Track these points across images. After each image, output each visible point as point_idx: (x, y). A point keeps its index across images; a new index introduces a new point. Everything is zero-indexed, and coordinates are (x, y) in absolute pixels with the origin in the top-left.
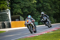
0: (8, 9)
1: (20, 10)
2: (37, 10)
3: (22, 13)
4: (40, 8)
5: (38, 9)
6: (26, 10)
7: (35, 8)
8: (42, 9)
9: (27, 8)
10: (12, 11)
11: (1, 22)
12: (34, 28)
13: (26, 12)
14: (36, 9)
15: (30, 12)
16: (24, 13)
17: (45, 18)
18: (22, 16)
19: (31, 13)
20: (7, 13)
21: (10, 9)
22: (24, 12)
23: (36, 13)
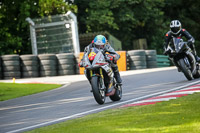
0: (69, 12)
1: (111, 13)
2: (167, 14)
3: (116, 27)
4: (175, 9)
5: (171, 11)
6: (129, 16)
7: (158, 7)
8: (183, 10)
9: (133, 7)
10: (82, 19)
11: (48, 54)
12: (111, 86)
13: (130, 22)
14: (162, 13)
15: (141, 21)
16: (121, 24)
17: (179, 44)
18: (115, 36)
19: (146, 23)
20: (67, 26)
21: (76, 10)
22: (122, 22)
23: (164, 25)
